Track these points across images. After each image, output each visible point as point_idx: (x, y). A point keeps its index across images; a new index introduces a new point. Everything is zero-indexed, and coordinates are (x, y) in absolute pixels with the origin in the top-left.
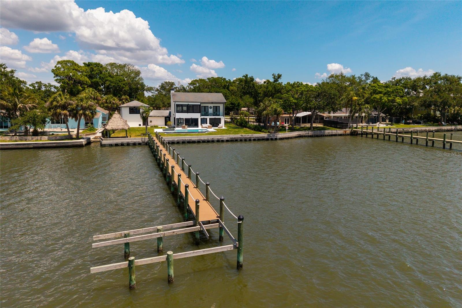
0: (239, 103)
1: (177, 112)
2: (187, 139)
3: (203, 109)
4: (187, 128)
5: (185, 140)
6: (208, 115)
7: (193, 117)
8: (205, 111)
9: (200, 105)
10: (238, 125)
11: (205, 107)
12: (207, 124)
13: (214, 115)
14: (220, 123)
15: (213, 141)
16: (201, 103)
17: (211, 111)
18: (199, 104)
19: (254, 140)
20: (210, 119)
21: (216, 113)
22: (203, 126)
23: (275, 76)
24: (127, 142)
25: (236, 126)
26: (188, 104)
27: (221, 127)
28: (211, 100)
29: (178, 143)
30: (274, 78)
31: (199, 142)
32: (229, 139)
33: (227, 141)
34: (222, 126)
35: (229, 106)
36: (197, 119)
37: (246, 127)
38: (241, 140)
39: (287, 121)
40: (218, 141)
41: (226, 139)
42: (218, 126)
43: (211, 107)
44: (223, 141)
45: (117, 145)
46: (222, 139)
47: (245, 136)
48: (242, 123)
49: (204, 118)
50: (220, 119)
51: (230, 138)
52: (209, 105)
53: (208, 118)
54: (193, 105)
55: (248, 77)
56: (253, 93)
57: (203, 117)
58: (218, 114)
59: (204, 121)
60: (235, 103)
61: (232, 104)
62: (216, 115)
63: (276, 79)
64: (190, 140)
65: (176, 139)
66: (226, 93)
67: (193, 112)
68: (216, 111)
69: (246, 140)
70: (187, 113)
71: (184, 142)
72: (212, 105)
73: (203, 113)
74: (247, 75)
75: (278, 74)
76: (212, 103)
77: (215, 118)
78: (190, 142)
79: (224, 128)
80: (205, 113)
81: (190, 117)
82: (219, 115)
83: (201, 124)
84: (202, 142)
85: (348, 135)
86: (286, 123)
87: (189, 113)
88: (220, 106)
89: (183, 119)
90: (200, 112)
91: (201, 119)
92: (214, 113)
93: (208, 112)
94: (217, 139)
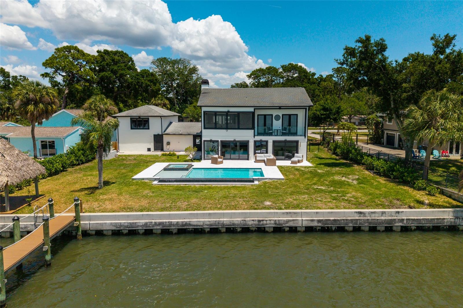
0: (339, 108)
1: (204, 129)
3: (262, 122)
4: (221, 163)
6: (271, 134)
7: (238, 139)
8: (265, 125)
9: (253, 113)
10: (337, 155)
11: (265, 116)
12: (267, 153)
13: (283, 134)
14: (297, 153)
15: (261, 230)
16: (257, 108)
17: (277, 125)
18: (252, 110)
19: (405, 229)
20: (274, 142)
21: (290, 130)
22: (258, 158)
23: (437, 41)
25: (334, 156)
26: (229, 112)
27: (299, 162)
28: (277, 102)
29: (148, 232)
30: (436, 46)
32: (315, 224)
33: (309, 230)
34: (300, 159)
35: (318, 113)
36: (248, 142)
37: (359, 163)
38: (357, 229)
39: (454, 146)
40: (278, 230)
41: (305, 224)
42: (293, 159)
43: (277, 118)
44: (293, 230)
46: (291, 224)
47: (374, 217)
48: (349, 152)
49: (261, 141)
50: (297, 142)
51: (319, 221)
52: (275, 113)
53: (270, 139)
54: (239, 113)
55: (372, 41)
56: (381, 82)
57: (258, 138)
58: (293, 130)
59: (260, 146)
60: (332, 107)
61: (325, 109)
62: (290, 134)
63: (441, 48)
64: (186, 224)
65: (143, 221)
66: (314, 91)
67: (239, 128)
68: (290, 125)
69: (373, 229)
70: (225, 131)
71: (166, 232)
72: (280, 113)
73: (261, 130)
74: (368, 38)
75: (447, 36)
76: (280, 108)
77: (285, 141)
79: (306, 163)
80: (265, 129)
81: (231, 139)
82: (295, 134)
83: (255, 153)
84: (224, 230)
86: (451, 152)
87: (229, 130)
88: (297, 115)
89: (218, 141)
90: (253, 128)
91: (255, 142)
92: (285, 129)
93: (271, 128)
94: (275, 224)
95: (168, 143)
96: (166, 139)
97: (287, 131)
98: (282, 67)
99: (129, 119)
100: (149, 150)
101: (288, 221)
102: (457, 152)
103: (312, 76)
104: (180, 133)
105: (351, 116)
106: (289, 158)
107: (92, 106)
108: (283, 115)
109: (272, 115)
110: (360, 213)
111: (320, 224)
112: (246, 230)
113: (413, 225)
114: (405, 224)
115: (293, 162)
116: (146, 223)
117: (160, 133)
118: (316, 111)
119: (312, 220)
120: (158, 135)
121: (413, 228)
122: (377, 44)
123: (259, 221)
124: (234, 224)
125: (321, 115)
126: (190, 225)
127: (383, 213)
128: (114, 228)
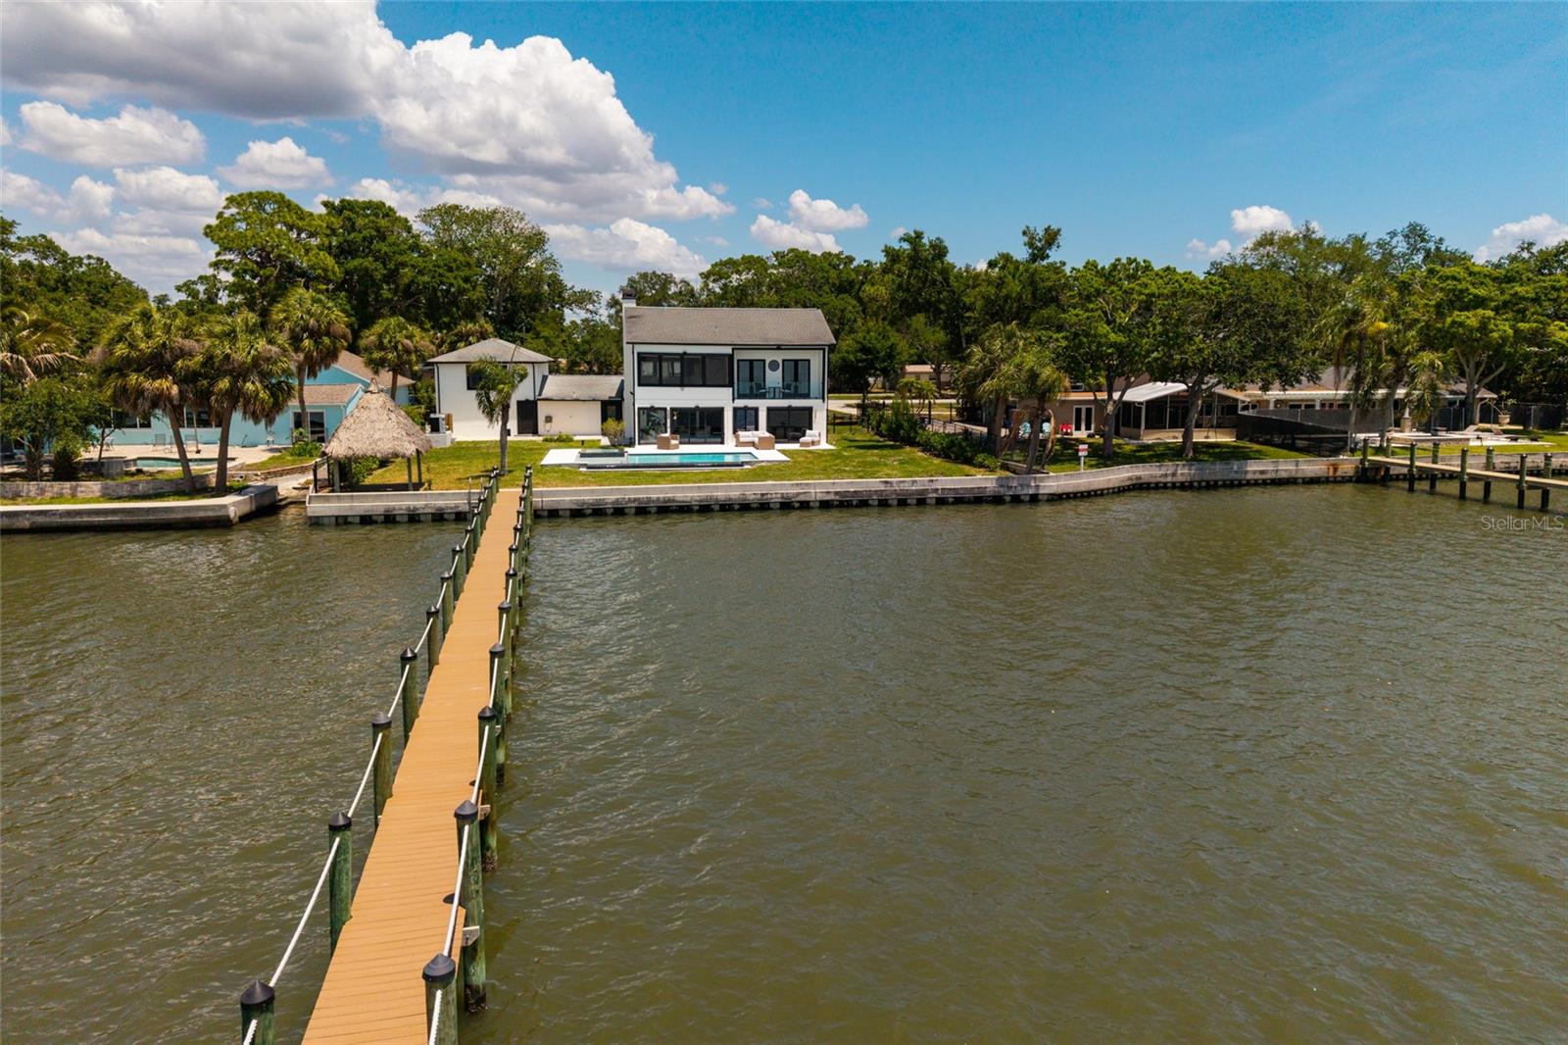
0: (892, 347)
1: (639, 385)
2: (654, 496)
3: (745, 373)
4: (676, 447)
5: (649, 500)
6: (763, 396)
7: (703, 404)
8: (751, 379)
9: (731, 357)
10: (882, 436)
11: (751, 362)
12: (757, 429)
13: (785, 396)
14: (811, 429)
15: (763, 506)
16: (736, 347)
17: (774, 378)
18: (728, 350)
19: (941, 502)
20: (770, 410)
21: (796, 387)
22: (741, 440)
23: (1032, 238)
24: (408, 509)
25: (877, 438)
26: (685, 353)
27: (813, 443)
28: (774, 337)
29: (619, 512)
30: (1031, 245)
31: (705, 509)
33: (825, 505)
34: (816, 439)
35: (852, 357)
36: (720, 412)
37: (913, 443)
38: (883, 504)
39: (1083, 416)
40: (787, 506)
41: (820, 497)
42: (802, 440)
43: (774, 365)
44: (805, 505)
45: (366, 520)
46: (802, 498)
48: (900, 426)
49: (746, 408)
50: (810, 410)
51: (836, 493)
52: (769, 356)
53: (762, 405)
54: (704, 356)
55: (925, 241)
56: (943, 307)
57: (741, 403)
58: (802, 390)
59: (745, 419)
60: (879, 346)
61: (864, 350)
62: (796, 395)
63: (1040, 249)
64: (669, 500)
65: (612, 498)
66: (842, 311)
67: (704, 385)
68: (796, 379)
69: (903, 503)
70: (678, 389)
71: (642, 511)
72: (779, 356)
73: (746, 387)
74: (919, 235)
75: (1047, 230)
76: (779, 348)
77: (790, 409)
78: (666, 510)
79: (824, 445)
80: (751, 388)
81: (691, 404)
82: (807, 396)
83: (735, 432)
84: (717, 508)
85: (1345, 480)
86: (1078, 428)
87: (686, 388)
88: (809, 361)
89: (665, 409)
90: (731, 384)
91: (735, 410)
92: (788, 387)
93: (761, 385)
94: (783, 497)
95: (549, 419)
96: (543, 410)
97: (792, 391)
98: (776, 255)
99: (463, 368)
101: (800, 494)
102: (1088, 428)
103: (845, 264)
104: (575, 396)
105: (939, 366)
106: (796, 439)
107: (386, 341)
108: (784, 361)
109: (764, 361)
110: (887, 482)
111: (837, 498)
112: (745, 507)
113: (951, 496)
114: (939, 495)
115: (803, 444)
116: (617, 500)
117: (532, 398)
118: (848, 352)
119: (828, 493)
120: (527, 401)
121: (951, 500)
122: (933, 246)
123: (763, 495)
124: (730, 499)
125: (858, 361)
126: (674, 501)
127: (914, 482)
128: (575, 507)
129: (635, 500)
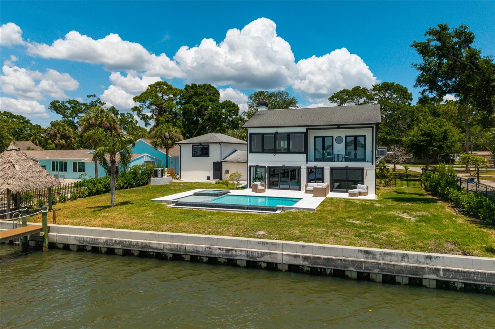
1: (250, 153)
3: (319, 147)
7: (288, 164)
8: (324, 149)
9: (306, 135)
11: (324, 138)
12: (322, 181)
13: (347, 160)
14: (361, 183)
16: (310, 128)
17: (339, 148)
18: (303, 130)
20: (332, 169)
21: (355, 155)
22: (308, 188)
26: (277, 133)
27: (361, 194)
28: (336, 120)
32: (300, 262)
35: (415, 139)
36: (299, 169)
41: (286, 260)
42: (352, 191)
43: (339, 140)
46: (268, 259)
49: (315, 168)
50: (362, 170)
51: (305, 258)
52: (336, 134)
53: (327, 166)
54: (289, 134)
57: (312, 164)
58: (360, 155)
59: (315, 174)
62: (355, 160)
67: (289, 152)
68: (355, 149)
70: (272, 155)
72: (343, 133)
76: (339, 127)
77: (347, 169)
80: (323, 155)
81: (280, 165)
82: (364, 160)
83: (307, 183)
87: (277, 155)
88: (365, 136)
89: (265, 167)
90: (306, 151)
91: (308, 168)
92: (349, 154)
93: (331, 152)
94: (247, 256)
95: (227, 172)
96: (225, 167)
97: (352, 157)
99: (191, 146)
100: (208, 178)
101: (263, 254)
107: (158, 134)
108: (346, 137)
109: (332, 137)
110: (367, 252)
111: (306, 263)
113: (459, 282)
114: (441, 276)
115: (351, 195)
119: (296, 256)
120: (218, 162)
121: (459, 286)
123: (228, 250)
124: (197, 252)
125: (420, 141)
127: (404, 256)
129: (120, 243)
